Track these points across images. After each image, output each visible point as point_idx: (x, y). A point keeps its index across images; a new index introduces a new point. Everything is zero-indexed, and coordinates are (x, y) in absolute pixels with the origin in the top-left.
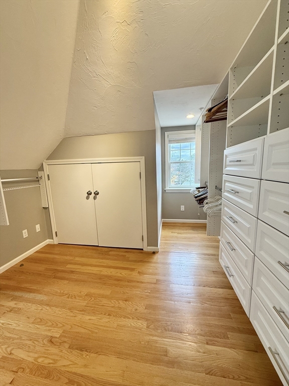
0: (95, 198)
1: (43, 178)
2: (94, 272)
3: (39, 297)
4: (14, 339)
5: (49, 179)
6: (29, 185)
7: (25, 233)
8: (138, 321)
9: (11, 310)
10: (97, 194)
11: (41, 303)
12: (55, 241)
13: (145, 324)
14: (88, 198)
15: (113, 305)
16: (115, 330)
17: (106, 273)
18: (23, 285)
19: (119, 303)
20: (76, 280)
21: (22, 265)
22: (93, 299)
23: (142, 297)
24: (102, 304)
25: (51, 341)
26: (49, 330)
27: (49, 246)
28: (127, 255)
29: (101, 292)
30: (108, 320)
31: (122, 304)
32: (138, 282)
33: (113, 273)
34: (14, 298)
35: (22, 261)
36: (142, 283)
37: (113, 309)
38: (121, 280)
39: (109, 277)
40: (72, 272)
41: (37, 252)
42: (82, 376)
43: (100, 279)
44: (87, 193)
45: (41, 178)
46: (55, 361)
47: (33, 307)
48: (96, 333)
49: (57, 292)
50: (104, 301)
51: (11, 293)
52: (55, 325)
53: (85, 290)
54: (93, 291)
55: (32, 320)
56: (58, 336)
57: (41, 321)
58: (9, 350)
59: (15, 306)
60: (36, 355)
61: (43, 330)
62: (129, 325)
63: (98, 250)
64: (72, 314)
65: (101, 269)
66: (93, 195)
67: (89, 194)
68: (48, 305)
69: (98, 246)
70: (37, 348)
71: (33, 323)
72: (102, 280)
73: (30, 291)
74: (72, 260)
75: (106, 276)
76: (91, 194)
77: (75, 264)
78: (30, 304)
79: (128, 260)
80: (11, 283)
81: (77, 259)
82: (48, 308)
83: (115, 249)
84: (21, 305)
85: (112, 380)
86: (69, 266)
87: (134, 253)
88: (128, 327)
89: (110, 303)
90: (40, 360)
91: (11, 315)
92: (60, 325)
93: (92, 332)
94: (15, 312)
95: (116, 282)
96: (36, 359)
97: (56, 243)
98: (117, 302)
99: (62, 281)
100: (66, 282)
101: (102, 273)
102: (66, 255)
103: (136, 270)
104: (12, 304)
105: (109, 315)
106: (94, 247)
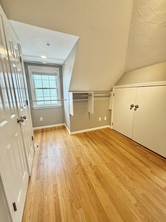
0: (135, 110)
1: (112, 95)
2: (122, 151)
3: (95, 146)
4: (83, 154)
5: (114, 96)
6: (105, 98)
7: (100, 119)
8: (131, 195)
9: (86, 145)
10: (137, 107)
11: (95, 149)
12: (111, 127)
13: (135, 202)
14: (131, 109)
15: (122, 174)
16: (115, 185)
17: (128, 156)
18: (93, 139)
19: (126, 176)
20: (111, 149)
21: (96, 131)
22: (114, 163)
23: (143, 187)
24: (116, 169)
25: (91, 164)
26: (92, 161)
27: (108, 128)
28: (149, 155)
29: (120, 163)
30: (115, 178)
31: (127, 178)
32: (147, 176)
33: (132, 159)
34: (89, 142)
35: (97, 130)
36: (150, 179)
37: (120, 176)
38: (134, 166)
39: (128, 160)
40: (111, 145)
41: (103, 129)
42: (93, 187)
43: (123, 157)
44: (131, 105)
45: (111, 95)
46: (88, 173)
47: (92, 149)
48: (107, 178)
49: (101, 149)
50: (118, 169)
51: (89, 139)
52: (94, 160)
53: (112, 156)
54: (115, 159)
55: (89, 153)
56: (93, 165)
57: (91, 155)
58: (80, 156)
59: (87, 144)
60: (85, 165)
61: (90, 159)
62: (125, 192)
63: (130, 141)
64: (102, 162)
65: (126, 152)
66: (134, 108)
67: (132, 106)
68: (96, 151)
69: (131, 139)
70: (86, 163)
71: (89, 154)
72: (123, 158)
73: (94, 142)
74: (114, 139)
75: (127, 158)
76: (133, 106)
77: (115, 142)
78: (91, 147)
79: (148, 158)
80: (90, 136)
81: (117, 140)
82: (96, 152)
83: (142, 147)
84: (89, 145)
85: (102, 203)
86: (112, 141)
87: (156, 156)
88: (123, 192)
89: (121, 172)
90: (85, 167)
91: (85, 146)
92: (96, 162)
93: (105, 176)
94: (87, 146)
95: (131, 165)
96: (84, 166)
97: (112, 128)
98: (125, 175)
99: (106, 146)
100: (106, 147)
101: (125, 155)
102: (113, 136)
103: (150, 168)
104: (87, 143)
105: (117, 176)
106: (129, 139)
